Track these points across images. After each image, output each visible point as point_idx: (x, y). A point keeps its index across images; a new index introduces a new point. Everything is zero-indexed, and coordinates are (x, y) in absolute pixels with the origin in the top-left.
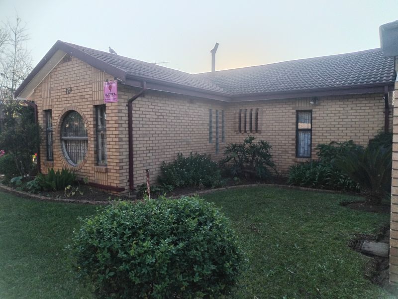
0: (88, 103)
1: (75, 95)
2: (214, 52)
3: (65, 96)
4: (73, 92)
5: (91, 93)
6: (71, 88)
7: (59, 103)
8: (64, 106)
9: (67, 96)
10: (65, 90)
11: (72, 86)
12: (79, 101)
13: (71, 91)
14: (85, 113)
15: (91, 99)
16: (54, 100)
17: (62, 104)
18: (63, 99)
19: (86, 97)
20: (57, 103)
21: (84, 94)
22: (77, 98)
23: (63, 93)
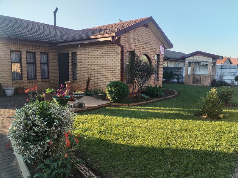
0: (153, 52)
1: (148, 47)
2: (55, 13)
3: (143, 46)
4: (147, 45)
5: (155, 48)
6: (147, 42)
7: (139, 49)
8: (142, 51)
9: (144, 46)
10: (143, 42)
11: (147, 41)
12: (150, 50)
13: (147, 44)
14: (152, 57)
15: (155, 51)
16: (136, 46)
17: (141, 50)
18: (142, 47)
19: (153, 49)
20: (138, 48)
21: (152, 47)
22: (149, 48)
23: (142, 44)
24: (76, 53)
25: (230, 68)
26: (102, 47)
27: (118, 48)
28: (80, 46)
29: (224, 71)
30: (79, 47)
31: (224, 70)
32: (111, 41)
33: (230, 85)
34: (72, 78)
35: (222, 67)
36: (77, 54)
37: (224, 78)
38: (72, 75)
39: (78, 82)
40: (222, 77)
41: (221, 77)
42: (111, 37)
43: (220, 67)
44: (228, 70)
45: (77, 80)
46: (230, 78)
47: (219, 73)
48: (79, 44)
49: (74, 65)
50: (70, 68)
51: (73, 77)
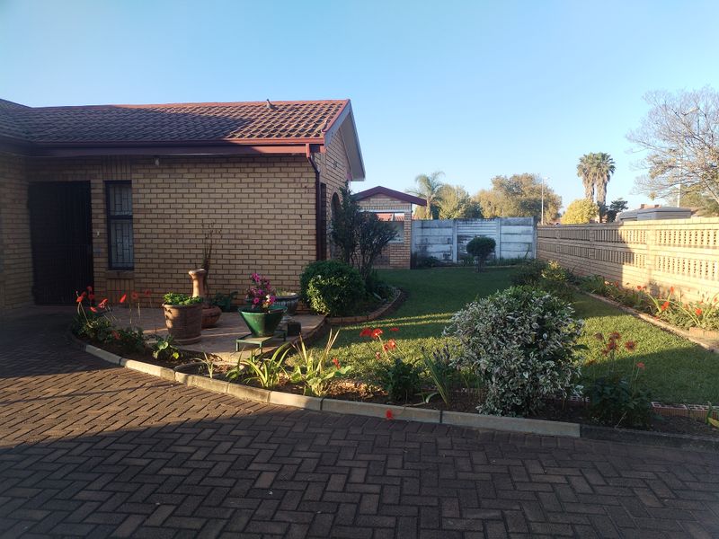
1: (338, 173)
3: (334, 171)
4: (337, 169)
6: (337, 163)
8: (333, 183)
10: (334, 162)
11: (337, 160)
12: (339, 182)
13: (336, 166)
17: (332, 181)
18: (333, 174)
20: (329, 177)
22: (338, 178)
23: (333, 166)
24: (129, 183)
25: (439, 227)
26: (248, 170)
27: (306, 175)
28: (157, 162)
29: (428, 234)
30: (154, 163)
31: (427, 232)
32: (308, 156)
33: (443, 265)
34: (106, 265)
35: (425, 225)
36: (134, 186)
37: (430, 249)
38: (107, 255)
39: (137, 275)
40: (426, 247)
41: (424, 246)
42: (307, 145)
43: (420, 225)
44: (436, 232)
45: (136, 270)
46: (441, 250)
47: (420, 238)
48: (156, 157)
49: (113, 221)
50: (97, 232)
51: (110, 262)
